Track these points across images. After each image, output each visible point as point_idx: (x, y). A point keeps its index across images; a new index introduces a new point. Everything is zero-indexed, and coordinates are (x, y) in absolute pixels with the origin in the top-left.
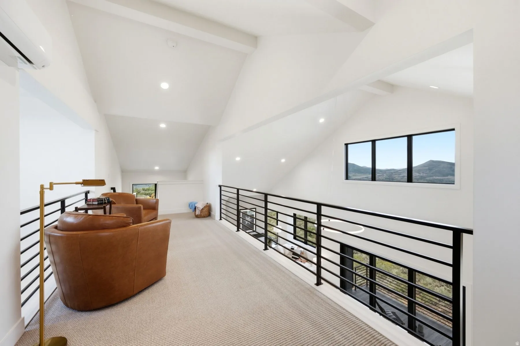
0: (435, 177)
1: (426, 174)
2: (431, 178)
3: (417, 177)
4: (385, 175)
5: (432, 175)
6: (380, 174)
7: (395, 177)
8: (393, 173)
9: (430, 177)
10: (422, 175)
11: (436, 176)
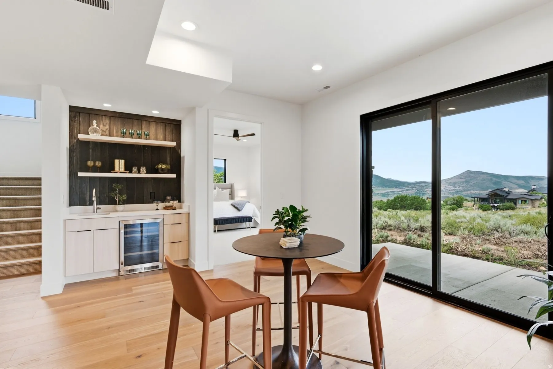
0: (472, 192)
1: (462, 187)
2: (469, 192)
3: (452, 191)
4: (414, 188)
5: (469, 188)
6: (408, 188)
7: (426, 192)
8: (423, 186)
9: (467, 191)
10: (457, 188)
11: (474, 190)
